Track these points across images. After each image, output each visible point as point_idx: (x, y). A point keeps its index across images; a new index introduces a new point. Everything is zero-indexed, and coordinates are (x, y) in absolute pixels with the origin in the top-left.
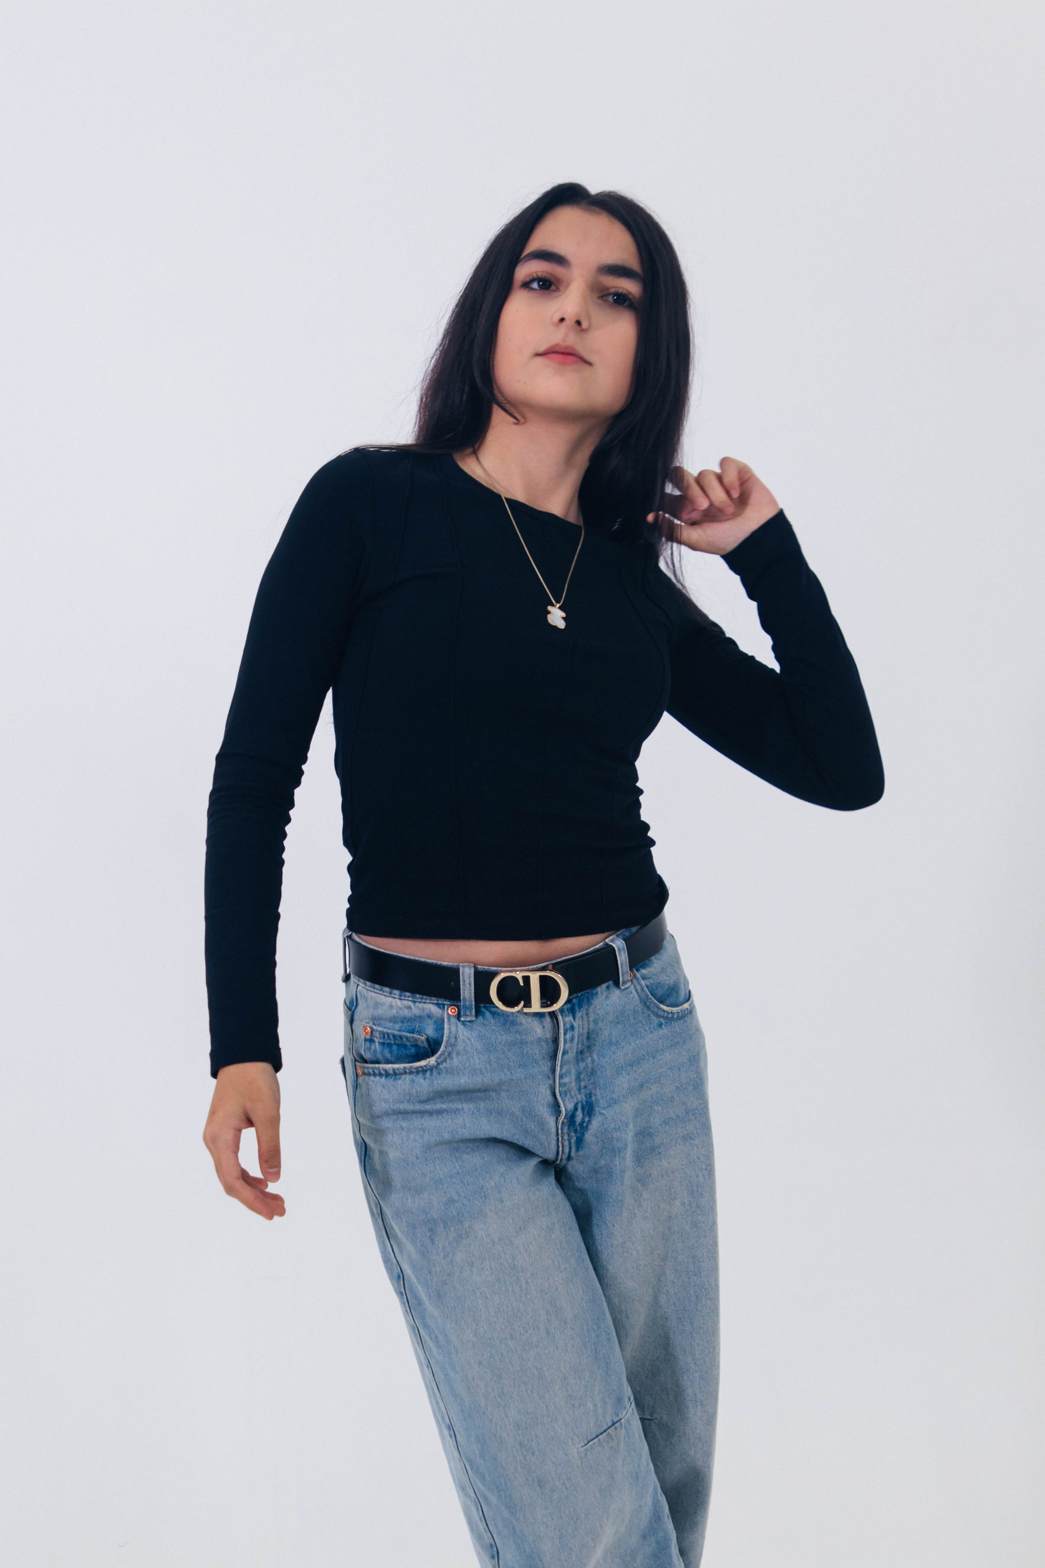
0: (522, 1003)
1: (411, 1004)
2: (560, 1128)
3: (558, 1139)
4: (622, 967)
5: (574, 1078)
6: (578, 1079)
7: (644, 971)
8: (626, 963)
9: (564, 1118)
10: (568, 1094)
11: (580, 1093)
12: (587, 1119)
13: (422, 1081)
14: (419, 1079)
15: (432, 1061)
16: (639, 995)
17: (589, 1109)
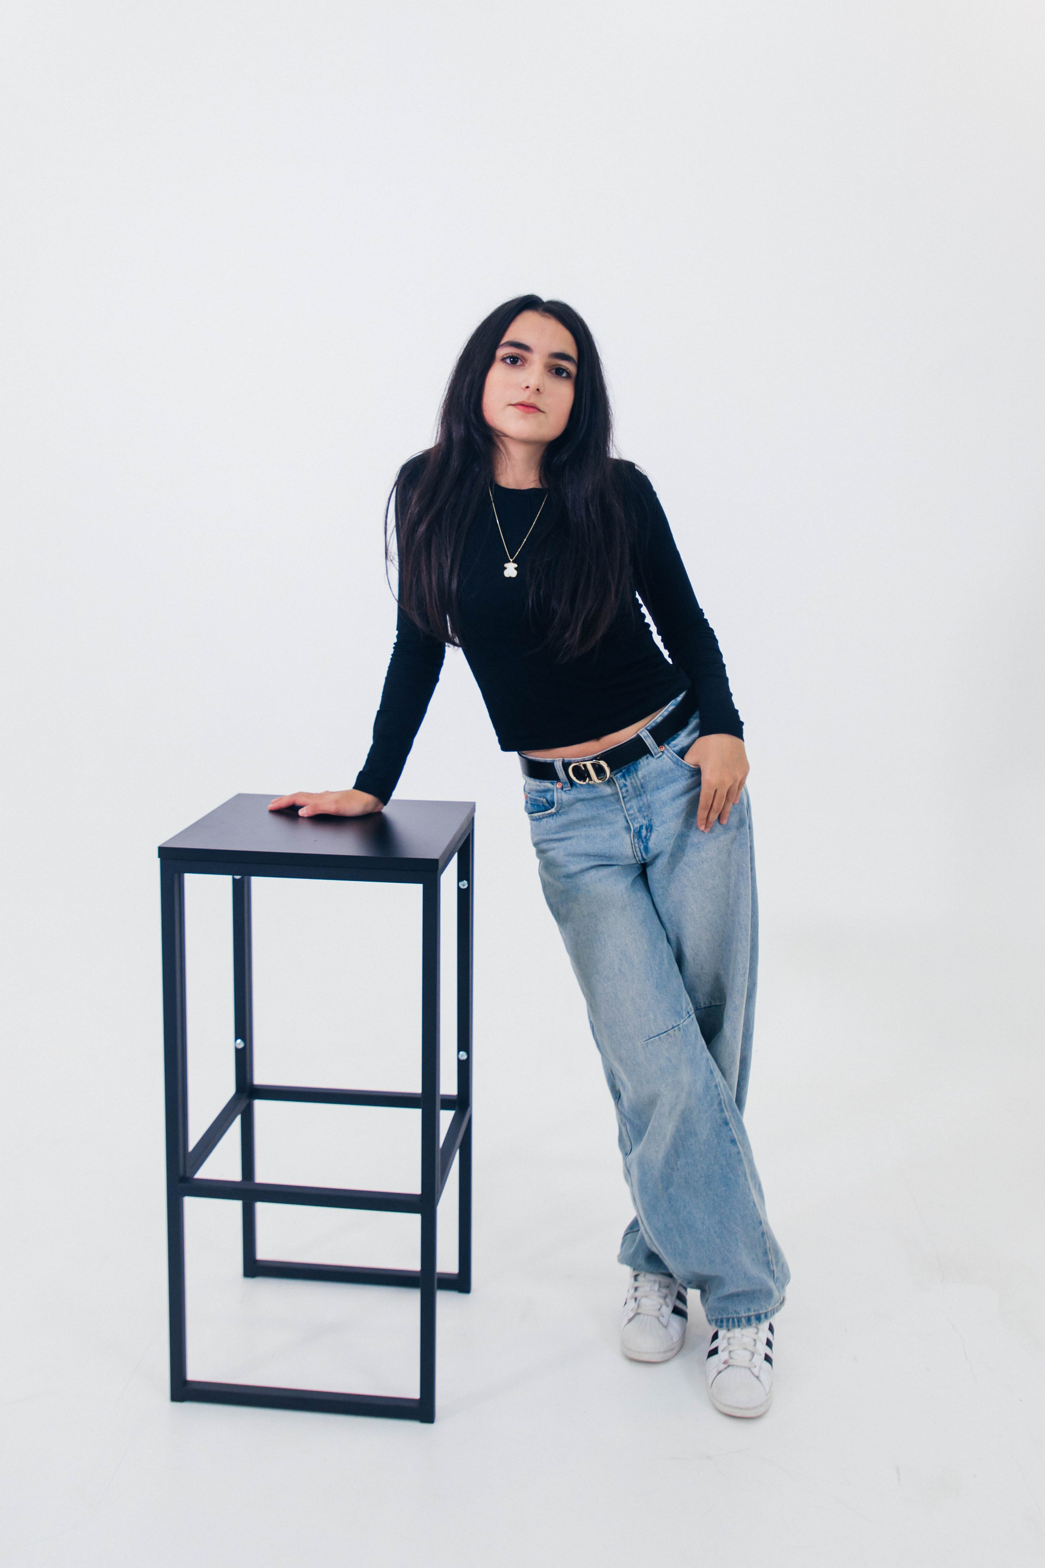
0: (588, 779)
1: (539, 783)
2: (632, 839)
3: (632, 847)
4: (650, 746)
5: (636, 810)
6: (640, 810)
7: (674, 742)
8: (653, 743)
9: (634, 832)
10: (636, 820)
11: (645, 820)
12: (649, 834)
13: (551, 821)
14: (550, 820)
15: (553, 810)
16: (671, 759)
17: (650, 828)
